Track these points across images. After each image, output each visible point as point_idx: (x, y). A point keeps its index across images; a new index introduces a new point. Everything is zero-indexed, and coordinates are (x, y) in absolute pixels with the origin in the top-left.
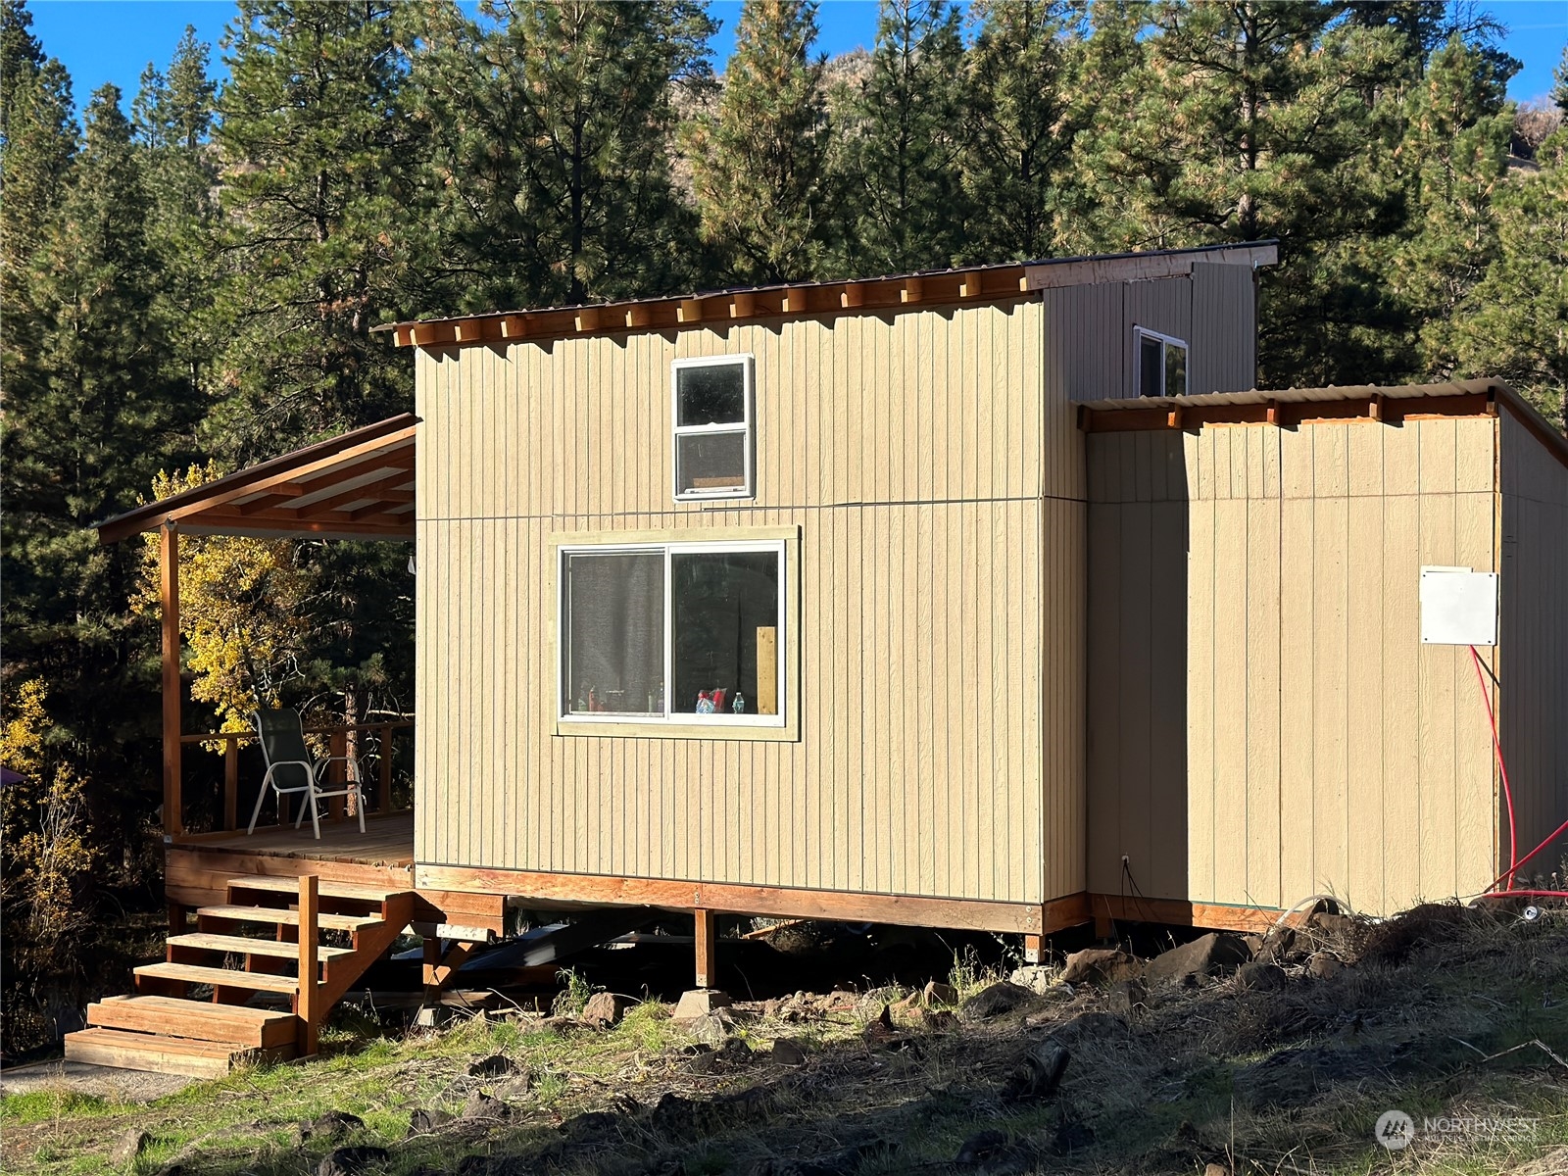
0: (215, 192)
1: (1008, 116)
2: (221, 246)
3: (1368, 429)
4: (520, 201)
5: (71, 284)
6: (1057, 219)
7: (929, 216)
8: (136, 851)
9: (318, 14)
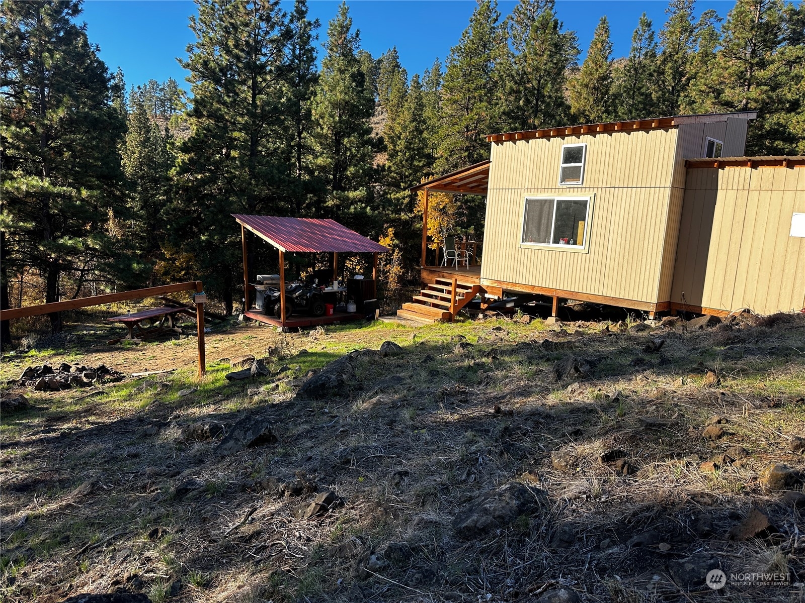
0: (441, 103)
1: (669, 76)
2: (441, 117)
3: (783, 170)
4: (521, 103)
5: (405, 128)
6: (681, 106)
7: (641, 106)
8: (412, 271)
9: (471, 52)
